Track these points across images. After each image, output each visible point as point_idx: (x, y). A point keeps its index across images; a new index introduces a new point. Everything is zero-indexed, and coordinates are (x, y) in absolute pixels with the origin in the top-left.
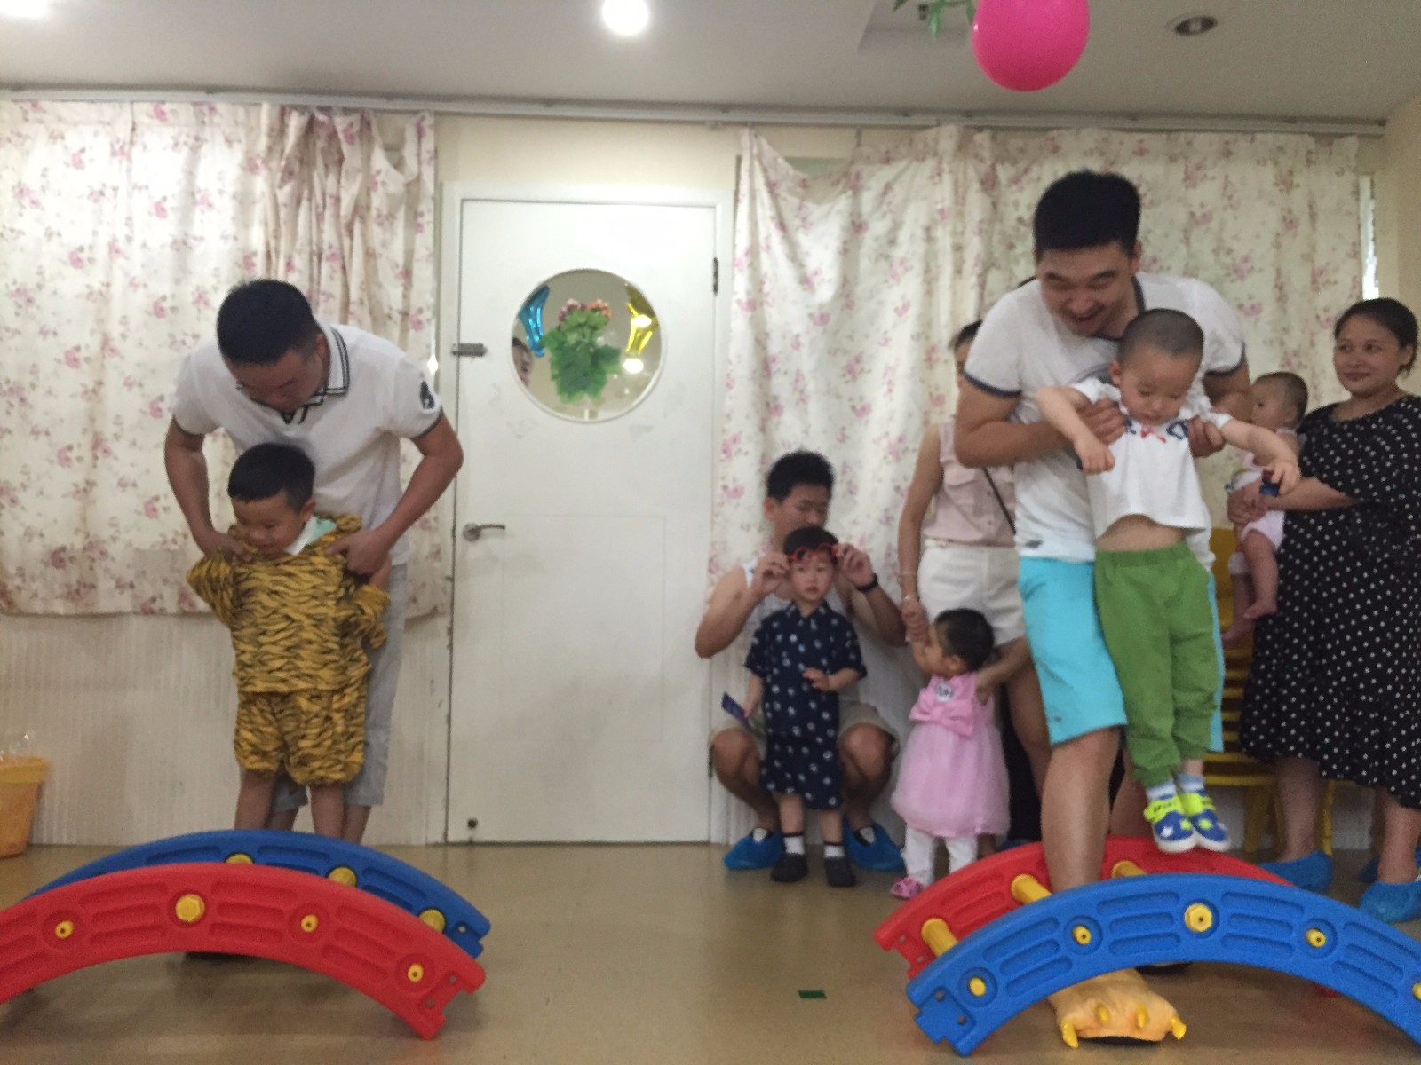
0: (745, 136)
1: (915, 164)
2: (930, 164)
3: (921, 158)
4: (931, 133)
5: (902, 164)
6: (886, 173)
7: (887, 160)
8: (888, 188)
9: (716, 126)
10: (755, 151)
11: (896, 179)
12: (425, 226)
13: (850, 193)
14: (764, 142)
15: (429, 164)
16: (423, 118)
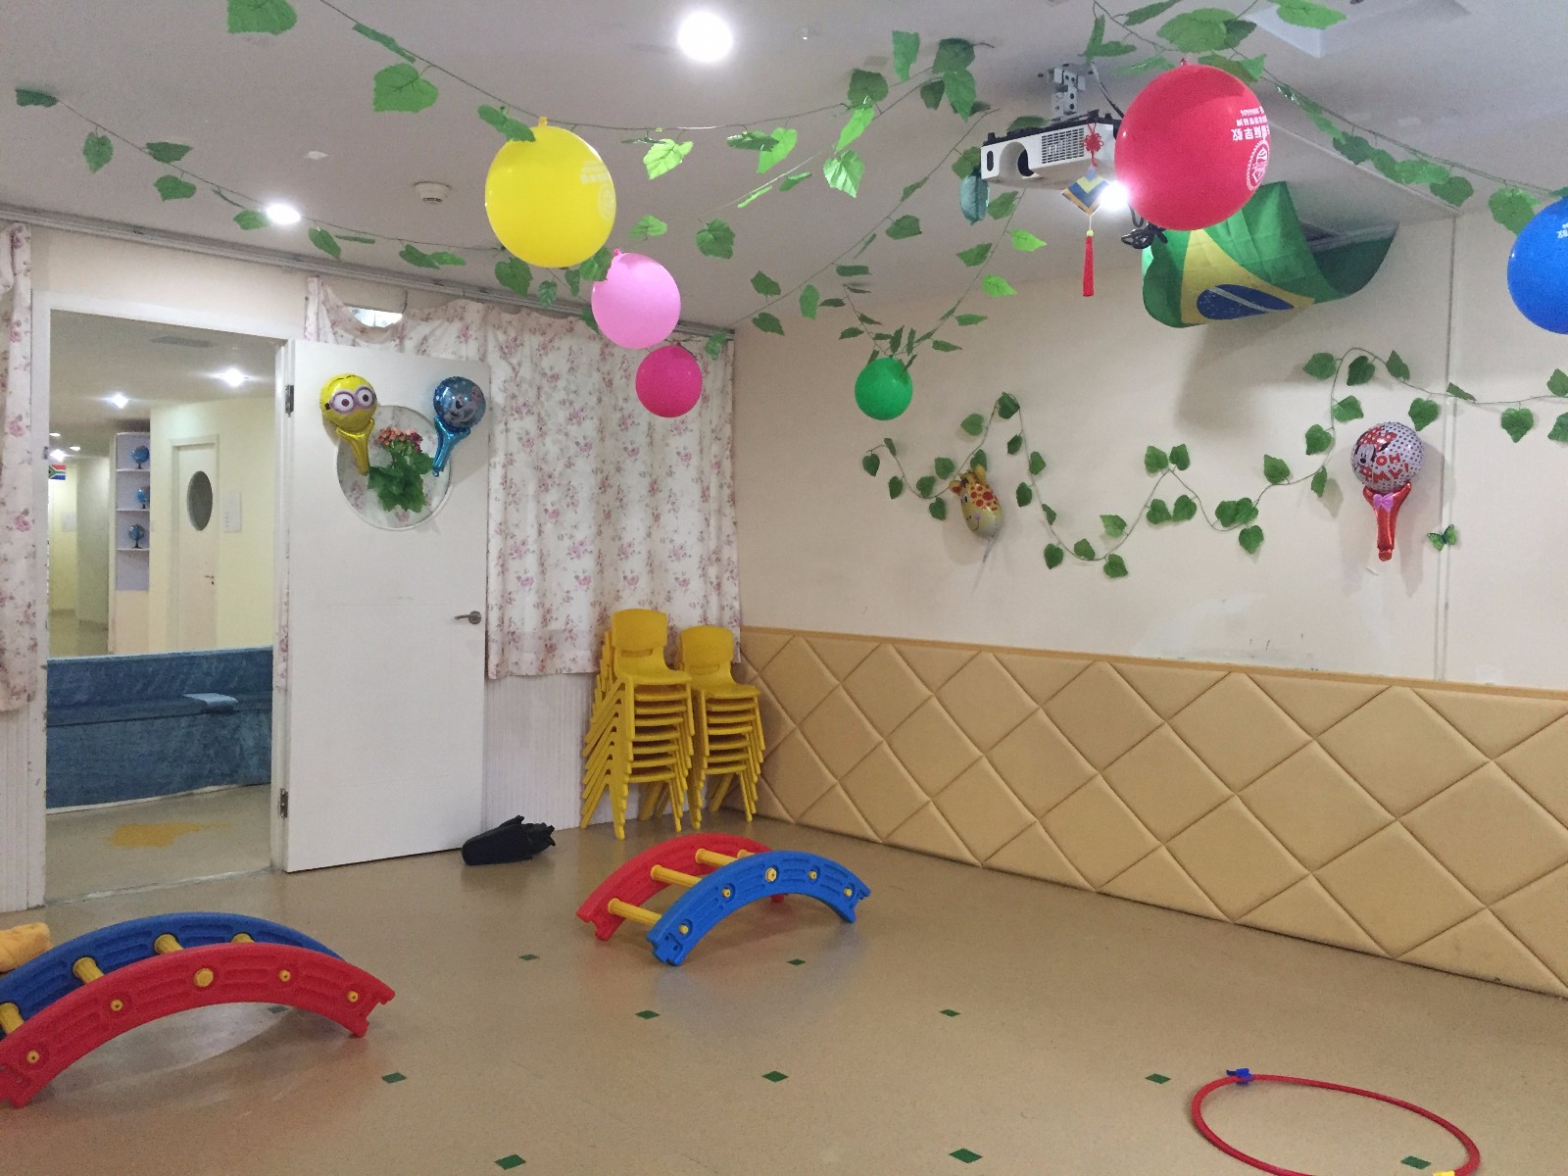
0: (314, 284)
1: (446, 323)
2: (455, 327)
3: (450, 320)
4: (462, 302)
5: (437, 323)
6: (424, 329)
7: (427, 319)
8: (425, 339)
9: (290, 270)
10: (322, 297)
11: (432, 333)
12: (23, 335)
13: (398, 341)
14: (329, 290)
15: (25, 275)
16: (20, 230)
